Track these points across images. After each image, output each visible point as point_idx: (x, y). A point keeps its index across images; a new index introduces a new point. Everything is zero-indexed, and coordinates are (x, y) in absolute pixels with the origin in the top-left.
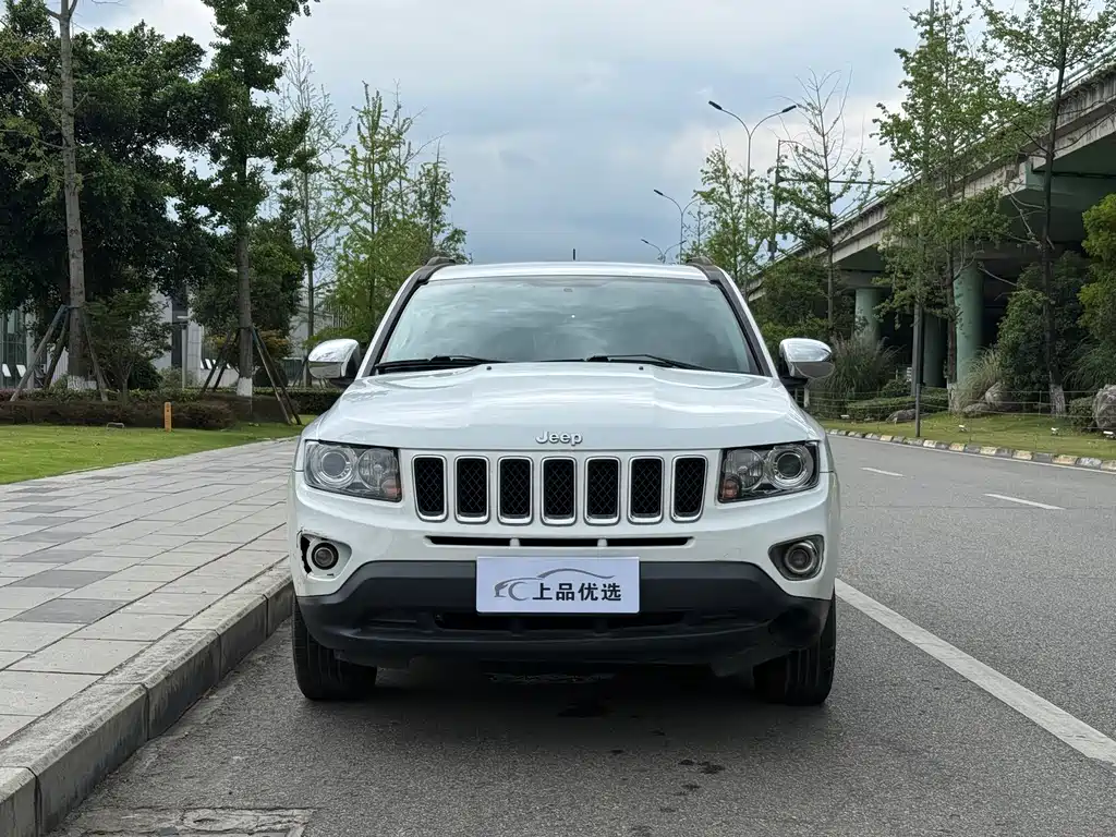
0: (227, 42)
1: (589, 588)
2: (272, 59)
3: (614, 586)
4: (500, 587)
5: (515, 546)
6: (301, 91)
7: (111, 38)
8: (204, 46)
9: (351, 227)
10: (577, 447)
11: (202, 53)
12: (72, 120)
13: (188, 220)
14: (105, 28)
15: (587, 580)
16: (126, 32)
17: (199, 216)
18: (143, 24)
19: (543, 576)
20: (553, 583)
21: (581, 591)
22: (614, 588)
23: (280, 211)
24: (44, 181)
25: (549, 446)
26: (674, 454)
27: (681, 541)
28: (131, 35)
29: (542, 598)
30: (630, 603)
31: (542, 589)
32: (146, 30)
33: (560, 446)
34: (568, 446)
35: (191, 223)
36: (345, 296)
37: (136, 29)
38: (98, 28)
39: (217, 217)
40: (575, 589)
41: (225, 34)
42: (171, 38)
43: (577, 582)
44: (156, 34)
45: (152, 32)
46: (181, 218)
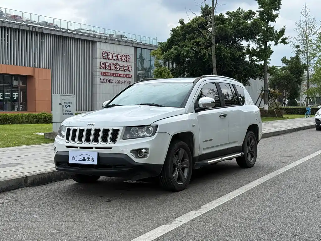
0: (262, 9)
1: (88, 159)
2: (274, 13)
3: (93, 158)
4: (73, 157)
5: (79, 148)
6: (306, 18)
7: (231, 13)
8: (255, 12)
9: (318, 57)
10: (94, 126)
11: (255, 13)
12: (214, 38)
13: (251, 61)
14: (229, 11)
15: (88, 156)
16: (235, 11)
17: (255, 59)
18: (240, 8)
19: (80, 155)
20: (82, 157)
21: (87, 159)
22: (93, 159)
23: (296, 54)
24: (205, 54)
25: (89, 126)
26: (112, 128)
27: (110, 148)
28: (236, 12)
29: (80, 160)
30: (95, 162)
31: (80, 158)
32: (241, 10)
33: (91, 126)
34: (92, 126)
35: (252, 61)
36: (316, 78)
37: (238, 10)
38: (227, 11)
39: (259, 59)
40: (86, 159)
41: (261, 8)
42: (247, 11)
43: (86, 157)
44: (243, 10)
45: (242, 10)
46: (250, 60)
